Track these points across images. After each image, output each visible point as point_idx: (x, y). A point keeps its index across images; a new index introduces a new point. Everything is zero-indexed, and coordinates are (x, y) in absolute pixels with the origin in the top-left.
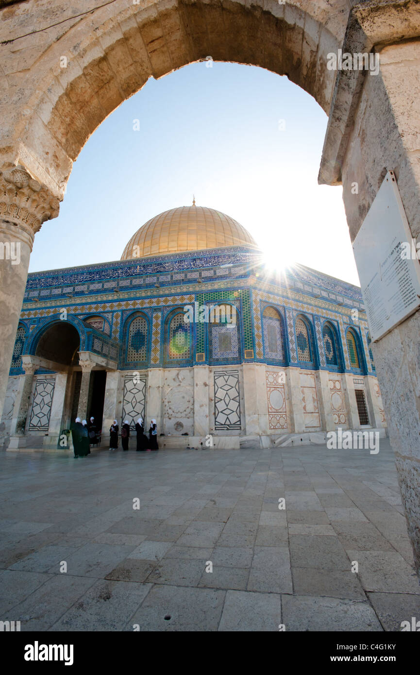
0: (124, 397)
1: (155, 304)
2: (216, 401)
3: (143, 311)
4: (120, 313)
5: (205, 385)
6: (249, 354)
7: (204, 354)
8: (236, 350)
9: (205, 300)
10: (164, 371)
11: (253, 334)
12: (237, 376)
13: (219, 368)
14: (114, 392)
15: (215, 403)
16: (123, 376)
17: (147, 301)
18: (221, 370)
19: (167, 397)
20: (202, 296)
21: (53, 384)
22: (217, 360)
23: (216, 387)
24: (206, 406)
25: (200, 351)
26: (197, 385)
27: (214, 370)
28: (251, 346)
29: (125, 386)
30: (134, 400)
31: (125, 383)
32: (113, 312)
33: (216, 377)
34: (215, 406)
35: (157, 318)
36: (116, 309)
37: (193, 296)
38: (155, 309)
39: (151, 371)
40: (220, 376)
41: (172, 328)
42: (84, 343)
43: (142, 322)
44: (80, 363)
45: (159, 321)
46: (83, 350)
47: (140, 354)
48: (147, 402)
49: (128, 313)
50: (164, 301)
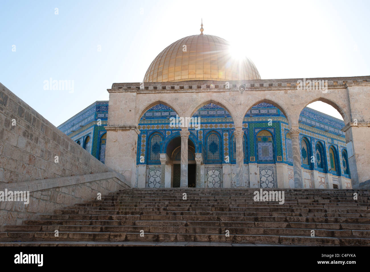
0: (207, 179)
1: (224, 127)
2: (261, 183)
3: (216, 130)
4: (202, 131)
5: (256, 174)
6: (280, 159)
7: (254, 157)
8: (272, 156)
9: (254, 127)
10: (231, 165)
11: (281, 148)
12: (272, 170)
14: (202, 176)
15: (261, 184)
16: (206, 168)
17: (219, 125)
18: (263, 166)
19: (233, 180)
20: (252, 125)
22: (261, 161)
23: (261, 175)
24: (257, 184)
25: (252, 156)
26: (251, 174)
27: (259, 166)
28: (281, 155)
29: (207, 173)
30: (214, 181)
31: (207, 172)
33: (261, 170)
35: (226, 135)
37: (247, 124)
38: (224, 130)
39: (224, 165)
40: (263, 170)
41: (234, 142)
42: (198, 148)
43: (215, 137)
44: (196, 159)
45: (227, 137)
46: (198, 152)
47: (215, 155)
48: (222, 182)
49: (207, 131)
50: (229, 126)
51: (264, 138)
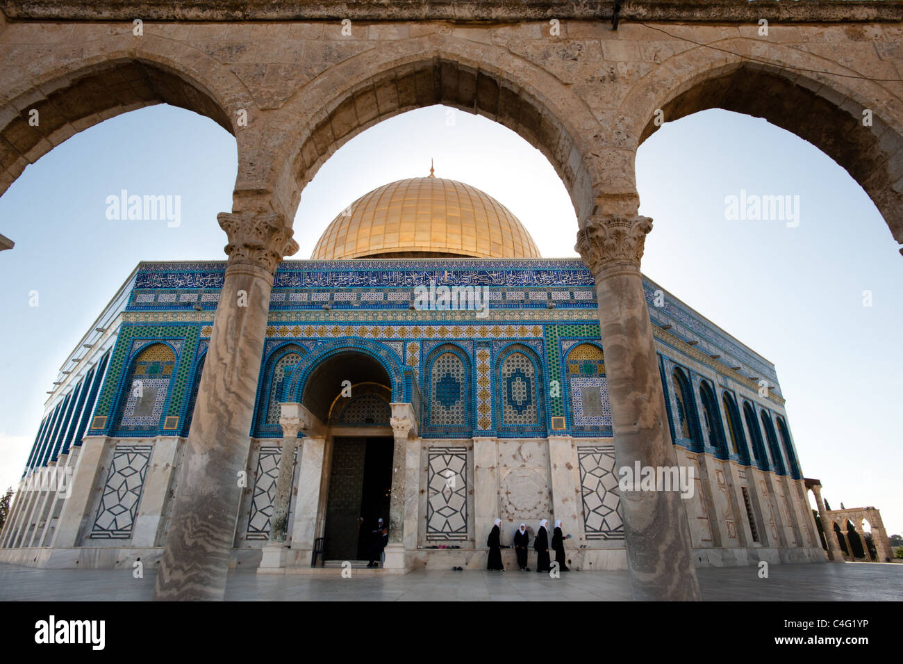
0: (429, 483)
1: (477, 335)
2: (584, 494)
3: (458, 343)
4: (418, 344)
5: (569, 467)
7: (564, 418)
9: (559, 335)
10: (497, 443)
12: (613, 455)
13: (586, 441)
14: (414, 474)
15: (583, 497)
16: (424, 448)
17: (464, 328)
18: (588, 444)
19: (505, 486)
20: (555, 329)
22: (582, 428)
23: (583, 472)
24: (572, 499)
25: (558, 414)
26: (555, 466)
27: (577, 444)
29: (429, 464)
30: (447, 488)
31: (429, 460)
32: (405, 341)
33: (581, 456)
34: (584, 501)
35: (483, 356)
36: (411, 336)
37: (540, 327)
38: (479, 343)
39: (477, 441)
40: (588, 454)
41: (504, 375)
42: (400, 388)
43: (453, 362)
44: (393, 421)
45: (488, 362)
46: (399, 400)
47: (453, 413)
48: (472, 492)
49: (431, 344)
50: (493, 331)
51: (585, 366)
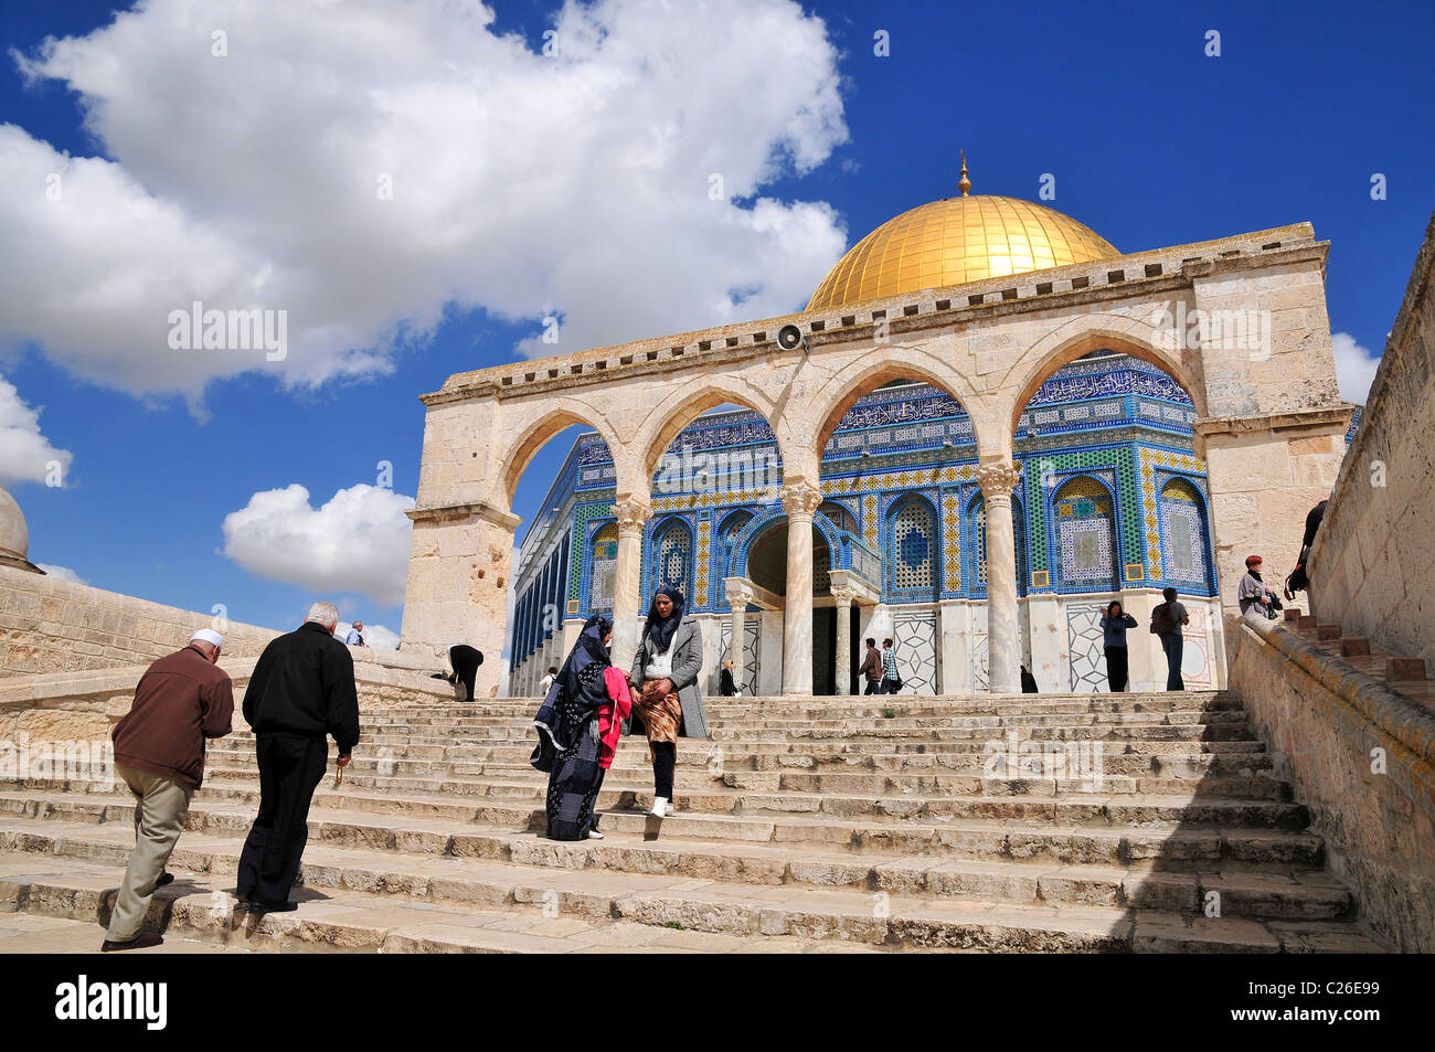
1: (945, 480)
2: (1073, 659)
3: (920, 493)
4: (875, 498)
5: (1053, 629)
6: (1135, 573)
7: (1047, 572)
8: (1107, 565)
9: (1044, 469)
10: (970, 605)
11: (1140, 534)
15: (1071, 663)
16: (888, 616)
17: (928, 473)
18: (1080, 601)
20: (1039, 462)
21: (755, 631)
22: (1073, 583)
23: (1072, 633)
24: (1054, 665)
25: (1040, 568)
26: (1036, 631)
27: (1067, 602)
28: (1138, 558)
30: (915, 658)
31: (894, 628)
32: (859, 496)
33: (1071, 616)
34: (1071, 667)
35: (951, 504)
36: (868, 488)
37: (1021, 462)
38: (945, 489)
39: (945, 605)
40: (1080, 613)
42: (838, 555)
43: (919, 514)
44: (833, 590)
45: (956, 511)
46: (838, 568)
47: (920, 574)
48: (941, 662)
49: (891, 496)
50: (962, 473)
51: (1080, 506)
